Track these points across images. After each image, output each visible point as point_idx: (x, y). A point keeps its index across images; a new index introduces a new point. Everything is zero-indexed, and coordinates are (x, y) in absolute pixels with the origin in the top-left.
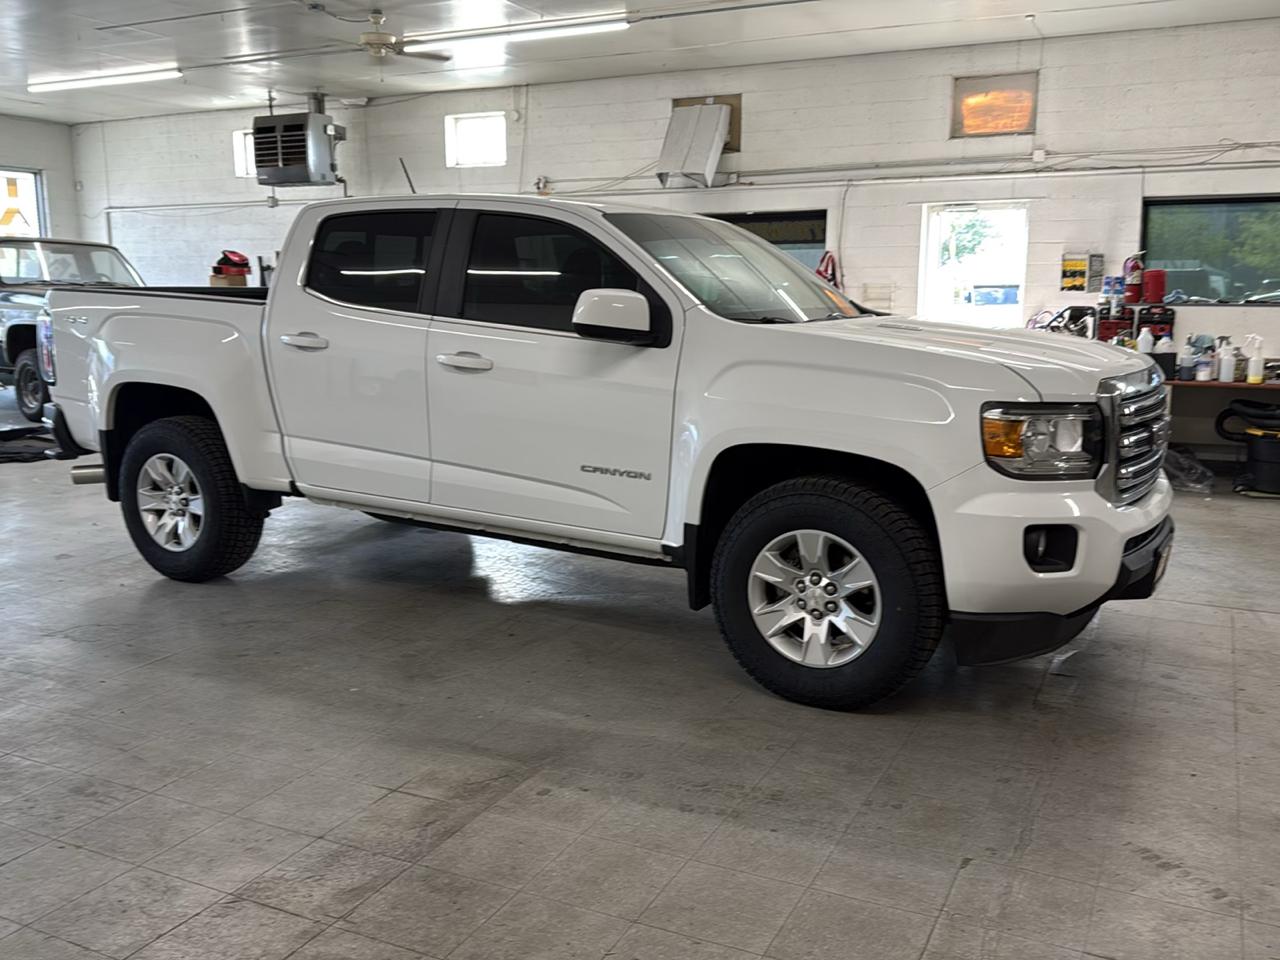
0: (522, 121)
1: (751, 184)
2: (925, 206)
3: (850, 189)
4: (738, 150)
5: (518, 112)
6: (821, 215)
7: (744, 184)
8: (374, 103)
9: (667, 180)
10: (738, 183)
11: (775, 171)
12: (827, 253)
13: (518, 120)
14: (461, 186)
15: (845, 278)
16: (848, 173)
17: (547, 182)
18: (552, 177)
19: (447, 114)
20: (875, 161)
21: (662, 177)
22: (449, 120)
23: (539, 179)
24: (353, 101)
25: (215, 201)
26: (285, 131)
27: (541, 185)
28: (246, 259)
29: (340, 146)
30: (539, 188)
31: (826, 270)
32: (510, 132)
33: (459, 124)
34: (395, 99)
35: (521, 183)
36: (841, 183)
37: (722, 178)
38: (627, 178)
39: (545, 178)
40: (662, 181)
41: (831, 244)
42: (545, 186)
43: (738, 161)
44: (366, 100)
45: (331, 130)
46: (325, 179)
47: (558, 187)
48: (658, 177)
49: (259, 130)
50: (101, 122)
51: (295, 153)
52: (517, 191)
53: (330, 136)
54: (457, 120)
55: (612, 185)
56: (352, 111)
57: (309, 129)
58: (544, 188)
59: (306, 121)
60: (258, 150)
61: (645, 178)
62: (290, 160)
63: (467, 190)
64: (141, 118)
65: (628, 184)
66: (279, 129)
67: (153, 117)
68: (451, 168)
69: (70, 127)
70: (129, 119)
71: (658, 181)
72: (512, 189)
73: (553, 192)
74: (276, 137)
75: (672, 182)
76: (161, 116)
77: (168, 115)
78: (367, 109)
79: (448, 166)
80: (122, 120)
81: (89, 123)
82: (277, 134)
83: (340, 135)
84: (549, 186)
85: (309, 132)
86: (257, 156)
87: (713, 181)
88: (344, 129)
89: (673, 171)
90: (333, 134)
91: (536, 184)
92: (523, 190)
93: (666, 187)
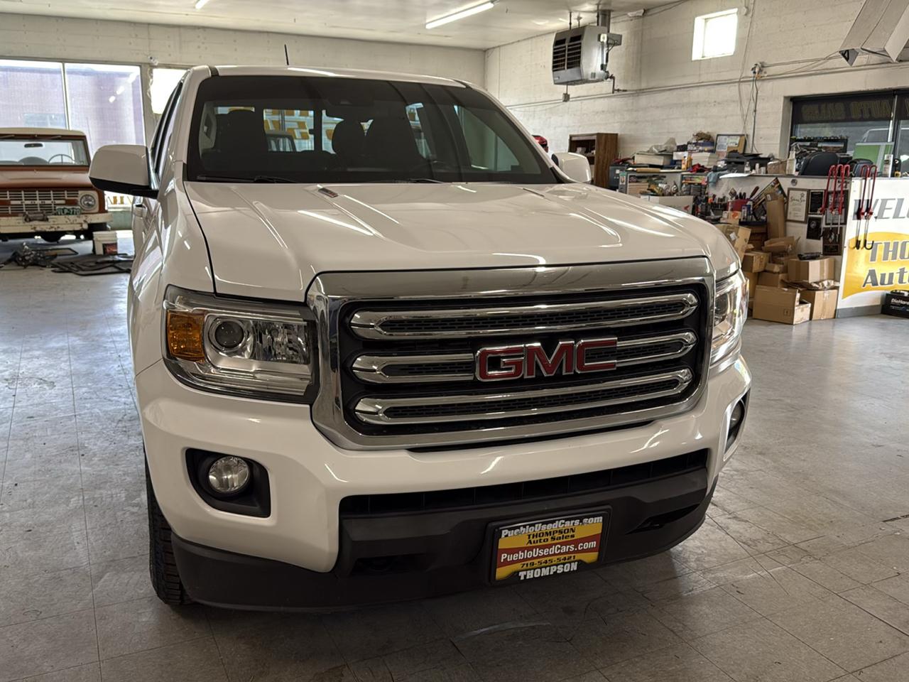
0: (750, 15)
5: (747, 8)
8: (649, 13)
13: (746, 15)
14: (700, 75)
17: (763, 67)
18: (768, 62)
19: (696, 16)
21: (847, 55)
22: (699, 21)
23: (756, 65)
24: (634, 13)
25: (550, 99)
26: (571, 42)
27: (757, 70)
28: (546, 141)
29: (615, 50)
30: (755, 73)
32: (740, 26)
33: (708, 23)
34: (663, 8)
35: (743, 68)
38: (829, 58)
39: (761, 63)
40: (847, 59)
42: (760, 70)
44: (643, 11)
45: (604, 38)
46: (594, 77)
47: (771, 71)
48: (843, 55)
49: (557, 43)
50: (499, 46)
51: (575, 58)
52: (739, 77)
53: (603, 42)
54: (706, 20)
55: (816, 64)
56: (635, 21)
57: (584, 40)
58: (760, 72)
59: (583, 32)
60: (554, 58)
61: (836, 57)
62: (572, 63)
63: (704, 78)
64: (519, 41)
65: (830, 64)
66: (568, 40)
67: (525, 40)
68: (695, 61)
69: (484, 52)
70: (513, 43)
71: (843, 59)
72: (736, 75)
73: (766, 75)
74: (565, 47)
75: (861, 59)
76: (528, 39)
77: (532, 38)
78: (641, 19)
79: (693, 59)
80: (509, 44)
81: (494, 48)
82: (566, 44)
83: (614, 41)
84: (765, 69)
85: (584, 42)
86: (554, 62)
87: (900, 54)
88: (621, 36)
89: (857, 48)
90: (605, 41)
91: (753, 69)
92: (744, 75)
93: (851, 64)
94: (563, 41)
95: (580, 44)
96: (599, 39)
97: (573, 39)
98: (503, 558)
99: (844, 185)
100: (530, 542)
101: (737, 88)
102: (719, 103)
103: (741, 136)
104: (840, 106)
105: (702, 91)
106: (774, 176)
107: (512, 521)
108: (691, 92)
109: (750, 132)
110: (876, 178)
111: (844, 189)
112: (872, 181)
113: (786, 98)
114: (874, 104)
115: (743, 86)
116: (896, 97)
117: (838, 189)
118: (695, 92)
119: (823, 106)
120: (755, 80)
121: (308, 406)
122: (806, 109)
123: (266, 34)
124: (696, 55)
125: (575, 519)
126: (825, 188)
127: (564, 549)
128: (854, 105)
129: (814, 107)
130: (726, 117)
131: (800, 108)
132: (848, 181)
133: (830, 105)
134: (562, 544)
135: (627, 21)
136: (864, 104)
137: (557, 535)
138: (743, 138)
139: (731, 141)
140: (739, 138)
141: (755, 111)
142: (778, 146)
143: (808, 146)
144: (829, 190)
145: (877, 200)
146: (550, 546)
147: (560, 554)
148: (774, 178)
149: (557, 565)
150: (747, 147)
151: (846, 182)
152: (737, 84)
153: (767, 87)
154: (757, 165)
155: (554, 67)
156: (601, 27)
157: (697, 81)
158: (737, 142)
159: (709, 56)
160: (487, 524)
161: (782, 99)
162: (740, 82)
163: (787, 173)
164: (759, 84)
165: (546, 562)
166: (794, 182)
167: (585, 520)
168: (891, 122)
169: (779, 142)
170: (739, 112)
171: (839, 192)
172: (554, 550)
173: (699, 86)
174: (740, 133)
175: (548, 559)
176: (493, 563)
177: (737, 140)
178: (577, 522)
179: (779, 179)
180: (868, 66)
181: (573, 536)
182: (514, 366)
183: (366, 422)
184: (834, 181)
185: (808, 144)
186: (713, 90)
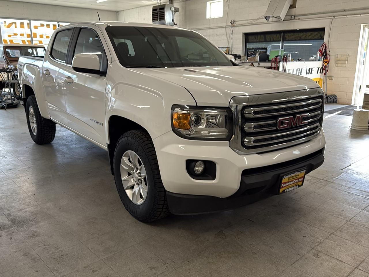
0: (228, 2)
1: (299, 19)
2: (362, 25)
3: (334, 20)
4: (296, 7)
6: (323, 30)
7: (297, 19)
9: (269, 19)
10: (295, 19)
11: (308, 14)
12: (324, 43)
13: (227, 2)
15: (330, 52)
16: (333, 14)
17: (234, 21)
18: (236, 20)
19: (207, 1)
20: (344, 9)
21: (266, 18)
22: (208, 3)
23: (232, 21)
27: (232, 23)
29: (177, 14)
30: (231, 24)
31: (322, 50)
32: (225, 6)
35: (227, 22)
36: (331, 17)
37: (289, 17)
38: (258, 19)
39: (233, 20)
40: (267, 19)
41: (326, 40)
42: (233, 23)
43: (294, 11)
45: (173, 9)
46: (170, 24)
47: (237, 23)
48: (265, 18)
49: (154, 10)
50: (123, 10)
51: (162, 17)
52: (225, 25)
53: (172, 11)
54: (211, 3)
55: (253, 21)
56: (182, 3)
57: (166, 9)
58: (233, 24)
59: (165, 7)
60: (153, 16)
61: (262, 18)
62: (161, 19)
63: (212, 26)
64: (132, 9)
65: (259, 21)
66: (158, 9)
67: (135, 8)
68: (208, 19)
69: (117, 12)
70: (130, 9)
71: (266, 19)
72: (224, 25)
73: (236, 25)
74: (157, 12)
75: (270, 20)
76: (137, 8)
77: (138, 7)
78: (185, 2)
79: (207, 18)
80: (128, 10)
81: (121, 11)
82: (158, 11)
83: (176, 10)
84: (235, 23)
85: (165, 10)
86: (153, 18)
87: (284, 19)
88: (178, 8)
89: (271, 16)
90: (173, 10)
91: (231, 22)
92: (227, 25)
93: (268, 21)
94: (156, 10)
95: (164, 11)
96: (171, 9)
97: (160, 9)
98: (282, 186)
99: (277, 65)
100: (289, 180)
101: (225, 30)
102: (218, 35)
103: (227, 47)
104: (262, 36)
105: (211, 30)
106: (251, 62)
107: (286, 173)
108: (207, 31)
109: (231, 46)
110: (287, 62)
111: (277, 66)
112: (286, 63)
113: (243, 33)
114: (274, 36)
115: (227, 29)
116: (282, 33)
117: (275, 66)
118: (208, 31)
119: (256, 36)
120: (231, 27)
121: (228, 142)
122: (250, 38)
123: (22, 3)
124: (208, 17)
125: (299, 171)
126: (271, 66)
127: (296, 181)
128: (268, 37)
129: (253, 37)
130: (221, 40)
131: (248, 37)
132: (278, 63)
133: (259, 36)
134: (296, 180)
135: (179, 2)
136: (271, 36)
137: (295, 177)
138: (228, 48)
139: (223, 49)
140: (226, 48)
141: (232, 38)
142: (241, 51)
143: (253, 51)
144: (272, 66)
145: (287, 70)
146: (292, 181)
147: (295, 183)
148: (251, 63)
149: (294, 187)
150: (230, 52)
151: (278, 64)
152: (225, 28)
153: (236, 29)
154: (237, 58)
155: (153, 20)
156: (171, 5)
157: (209, 27)
158: (226, 50)
159: (212, 17)
160: (280, 175)
161: (242, 34)
162: (226, 27)
163: (256, 61)
164: (233, 28)
165: (291, 186)
166: (259, 64)
167: (302, 171)
168: (281, 42)
169: (241, 49)
170: (226, 39)
171: (276, 67)
172: (293, 182)
173: (210, 28)
174: (227, 46)
175: (291, 185)
176: (280, 187)
177: (226, 49)
178: (300, 172)
179: (253, 63)
180: (273, 22)
181: (298, 177)
182: (286, 124)
183: (247, 146)
184: (274, 63)
185: (253, 50)
186: (215, 30)
